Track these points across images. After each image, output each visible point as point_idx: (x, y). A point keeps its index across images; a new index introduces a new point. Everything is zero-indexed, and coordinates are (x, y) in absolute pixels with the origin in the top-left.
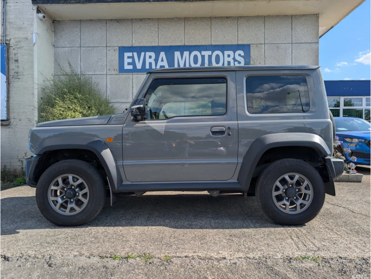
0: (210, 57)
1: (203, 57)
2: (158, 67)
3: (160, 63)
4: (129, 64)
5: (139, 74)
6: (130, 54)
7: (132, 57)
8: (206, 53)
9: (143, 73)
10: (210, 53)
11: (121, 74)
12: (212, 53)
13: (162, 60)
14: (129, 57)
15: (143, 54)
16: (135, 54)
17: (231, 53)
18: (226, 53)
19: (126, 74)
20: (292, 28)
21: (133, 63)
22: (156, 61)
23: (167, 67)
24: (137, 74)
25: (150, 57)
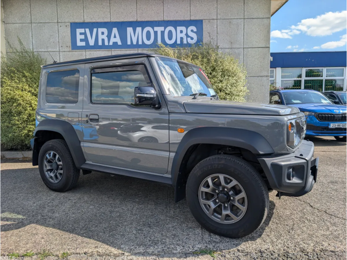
0: (163, 33)
1: (156, 33)
2: (111, 44)
3: (113, 40)
4: (81, 40)
5: (92, 51)
6: (82, 30)
7: (85, 34)
8: (159, 29)
9: (96, 50)
10: (162, 29)
11: (74, 51)
12: (165, 29)
13: (115, 37)
14: (81, 34)
15: (95, 30)
16: (87, 30)
17: (183, 28)
18: (179, 28)
19: (79, 51)
20: (244, 3)
21: (86, 40)
22: (109, 37)
23: (120, 43)
24: (90, 51)
25: (103, 33)
